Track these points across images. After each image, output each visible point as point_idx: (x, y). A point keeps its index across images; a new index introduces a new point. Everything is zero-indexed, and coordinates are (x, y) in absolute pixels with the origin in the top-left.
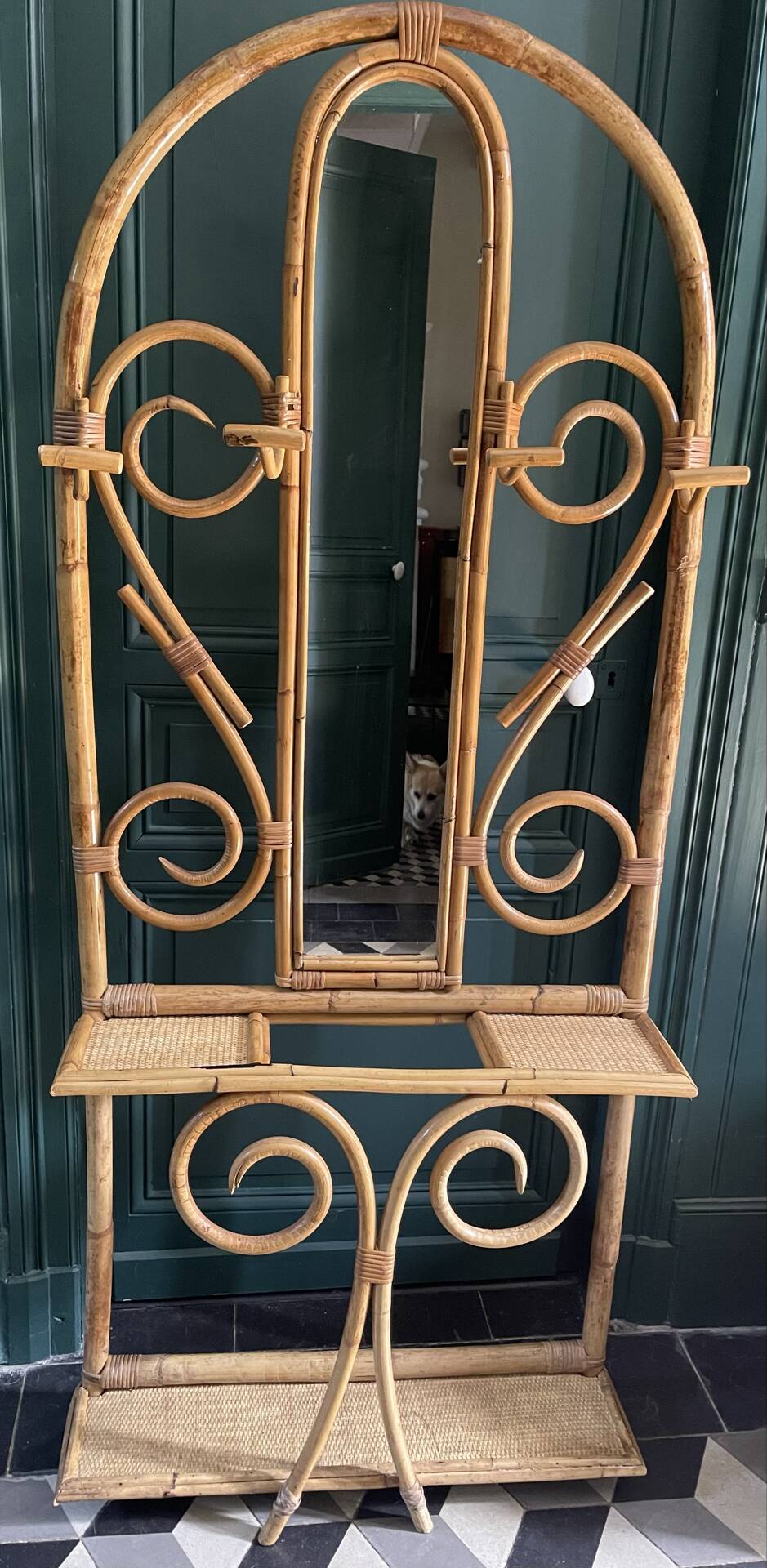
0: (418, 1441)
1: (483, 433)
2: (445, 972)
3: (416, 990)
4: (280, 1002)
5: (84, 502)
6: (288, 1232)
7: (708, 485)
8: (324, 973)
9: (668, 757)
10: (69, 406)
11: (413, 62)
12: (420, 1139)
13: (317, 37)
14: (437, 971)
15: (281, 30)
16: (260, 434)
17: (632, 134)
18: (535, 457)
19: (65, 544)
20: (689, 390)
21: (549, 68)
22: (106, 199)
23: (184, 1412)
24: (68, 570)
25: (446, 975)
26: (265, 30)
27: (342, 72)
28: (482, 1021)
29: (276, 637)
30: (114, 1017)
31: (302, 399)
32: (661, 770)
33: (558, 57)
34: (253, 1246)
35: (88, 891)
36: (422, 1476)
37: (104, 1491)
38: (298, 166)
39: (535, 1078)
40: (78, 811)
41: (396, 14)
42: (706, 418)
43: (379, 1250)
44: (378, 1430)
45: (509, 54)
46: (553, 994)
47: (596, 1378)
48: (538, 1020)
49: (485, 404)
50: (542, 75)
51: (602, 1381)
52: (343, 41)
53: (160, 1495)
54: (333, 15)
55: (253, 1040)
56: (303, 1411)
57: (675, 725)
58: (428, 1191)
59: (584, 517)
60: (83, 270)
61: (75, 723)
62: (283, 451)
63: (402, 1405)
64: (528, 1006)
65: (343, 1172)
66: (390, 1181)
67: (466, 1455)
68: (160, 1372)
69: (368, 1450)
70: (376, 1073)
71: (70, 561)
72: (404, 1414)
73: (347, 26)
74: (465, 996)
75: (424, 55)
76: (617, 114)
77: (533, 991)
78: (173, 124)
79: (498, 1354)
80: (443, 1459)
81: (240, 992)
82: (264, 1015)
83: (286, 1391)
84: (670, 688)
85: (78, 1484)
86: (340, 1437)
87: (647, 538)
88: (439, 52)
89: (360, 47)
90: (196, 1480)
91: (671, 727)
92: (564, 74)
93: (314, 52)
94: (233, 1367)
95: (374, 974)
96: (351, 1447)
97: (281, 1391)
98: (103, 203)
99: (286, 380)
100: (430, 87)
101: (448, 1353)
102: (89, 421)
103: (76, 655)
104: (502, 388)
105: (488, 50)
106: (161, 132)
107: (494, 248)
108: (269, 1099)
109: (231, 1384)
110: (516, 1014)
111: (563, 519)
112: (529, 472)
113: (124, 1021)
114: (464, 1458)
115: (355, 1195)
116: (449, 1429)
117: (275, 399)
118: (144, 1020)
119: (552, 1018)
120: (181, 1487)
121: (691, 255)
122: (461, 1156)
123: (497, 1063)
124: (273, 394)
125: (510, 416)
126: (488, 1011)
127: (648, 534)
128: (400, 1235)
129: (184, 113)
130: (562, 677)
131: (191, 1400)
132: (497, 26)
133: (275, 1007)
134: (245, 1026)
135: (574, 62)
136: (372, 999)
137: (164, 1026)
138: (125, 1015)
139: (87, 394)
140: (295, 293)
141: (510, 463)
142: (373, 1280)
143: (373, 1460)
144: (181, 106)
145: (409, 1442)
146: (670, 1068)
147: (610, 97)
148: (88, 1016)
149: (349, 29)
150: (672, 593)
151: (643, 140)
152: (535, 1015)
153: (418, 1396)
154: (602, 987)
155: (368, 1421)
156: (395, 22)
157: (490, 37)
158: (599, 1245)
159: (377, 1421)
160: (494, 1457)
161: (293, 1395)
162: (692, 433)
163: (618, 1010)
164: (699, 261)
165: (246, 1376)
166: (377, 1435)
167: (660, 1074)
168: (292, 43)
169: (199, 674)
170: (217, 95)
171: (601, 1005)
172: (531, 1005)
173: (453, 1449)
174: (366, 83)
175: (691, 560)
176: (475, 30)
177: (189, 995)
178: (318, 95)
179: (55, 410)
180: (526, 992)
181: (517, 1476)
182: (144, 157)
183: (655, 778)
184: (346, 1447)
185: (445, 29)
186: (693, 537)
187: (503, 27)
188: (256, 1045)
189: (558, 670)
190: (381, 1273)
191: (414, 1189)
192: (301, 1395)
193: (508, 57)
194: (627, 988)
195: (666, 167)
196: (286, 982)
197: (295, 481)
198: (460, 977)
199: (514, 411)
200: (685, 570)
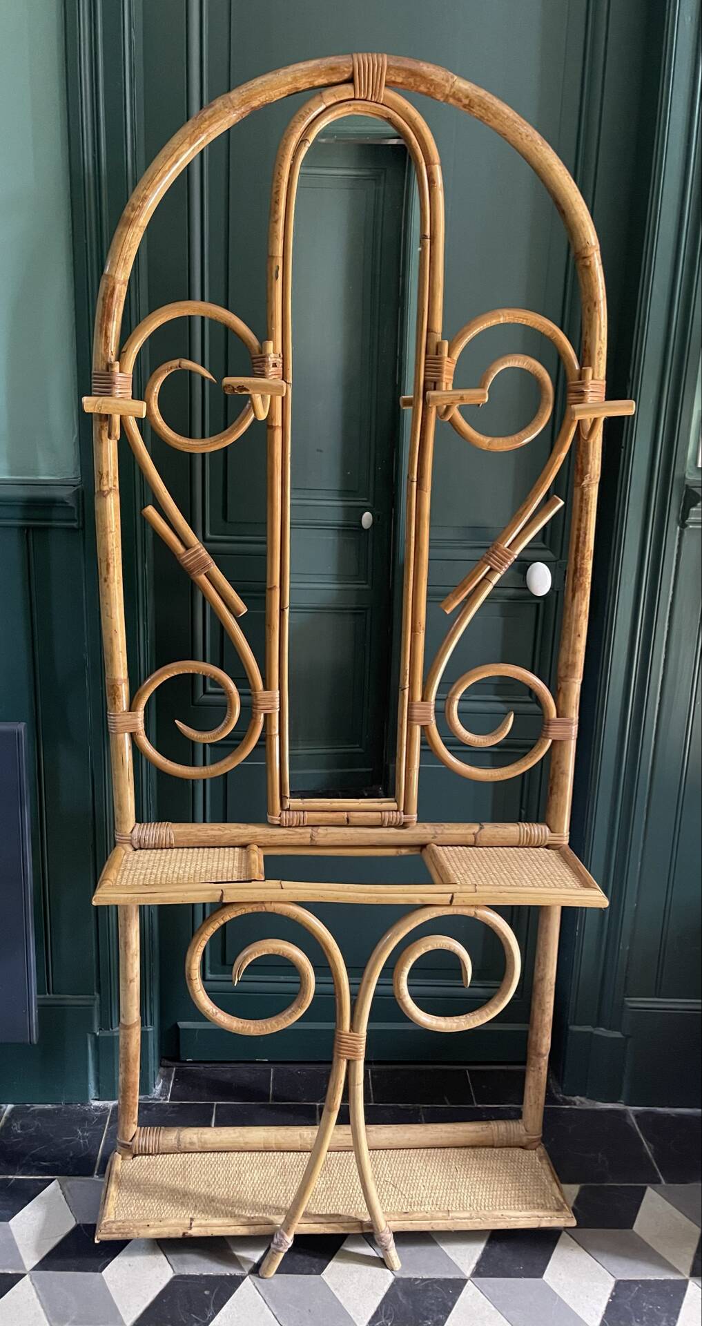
0: (388, 1197)
1: (425, 382)
2: (403, 811)
3: (380, 826)
4: (272, 836)
5: (116, 441)
6: (281, 1016)
7: (602, 416)
8: (306, 813)
9: (579, 636)
10: (104, 368)
11: (365, 100)
12: (385, 941)
13: (291, 84)
14: (396, 811)
15: (264, 79)
16: (250, 384)
17: (536, 148)
18: (465, 397)
19: (102, 475)
20: (587, 344)
21: (470, 101)
22: (132, 211)
23: (198, 1173)
24: (104, 495)
25: (404, 814)
26: (251, 79)
27: (310, 110)
28: (433, 851)
29: (265, 543)
30: (141, 848)
31: (283, 359)
32: (574, 647)
33: (477, 91)
34: (252, 1028)
35: (120, 747)
36: (391, 1224)
37: (135, 1231)
38: (278, 181)
39: (476, 892)
40: (111, 684)
41: (351, 64)
42: (601, 366)
43: (354, 1032)
44: (355, 1188)
45: (439, 91)
46: (492, 830)
47: (534, 1151)
48: (479, 851)
49: (426, 359)
50: (465, 106)
51: (539, 1153)
52: (311, 86)
53: (180, 1235)
54: (302, 66)
55: (250, 864)
56: (294, 1173)
57: (584, 610)
58: (392, 985)
59: (506, 445)
60: (115, 265)
61: (109, 614)
62: (269, 396)
63: (375, 1169)
64: (471, 839)
65: (323, 966)
66: (361, 975)
67: (427, 1208)
68: (179, 1141)
69: (347, 1203)
70: (348, 888)
71: (105, 488)
72: (376, 1176)
73: (314, 74)
74: (420, 831)
75: (374, 94)
76: (524, 134)
77: (475, 828)
78: (183, 153)
79: (453, 1130)
80: (408, 1210)
81: (240, 828)
82: (259, 847)
83: (280, 1158)
84: (579, 580)
85: (114, 1226)
86: (324, 1193)
87: (556, 461)
88: (386, 93)
89: (324, 90)
90: (209, 1224)
91: (581, 611)
92: (482, 105)
93: (289, 95)
94: (237, 1137)
95: (346, 813)
96: (333, 1200)
97: (276, 1158)
98: (130, 215)
99: (270, 345)
100: (378, 118)
101: (412, 1128)
102: (119, 379)
103: (110, 561)
104: (438, 347)
105: (423, 88)
106: (174, 160)
107: (430, 239)
108: (264, 908)
109: (236, 1151)
110: (461, 846)
111: (490, 447)
112: (460, 409)
113: (149, 851)
114: (426, 1210)
115: (333, 985)
116: (413, 1188)
117: (263, 358)
118: (164, 850)
119: (491, 849)
120: (196, 1229)
121: (585, 239)
122: (418, 955)
123: (446, 880)
124: (260, 355)
125: (445, 368)
126: (439, 844)
127: (558, 458)
128: (370, 1020)
129: (191, 144)
130: (492, 572)
131: (204, 1163)
132: (429, 69)
133: (266, 840)
134: (244, 855)
135: (490, 95)
136: (345, 834)
137: (180, 855)
138: (150, 847)
139: (119, 359)
140: (277, 278)
141: (445, 402)
142: (349, 1057)
143: (351, 1210)
144: (188, 139)
145: (380, 1197)
146: (586, 885)
147: (518, 121)
148: (120, 848)
149: (315, 76)
150: (578, 504)
151: (545, 152)
152: (477, 847)
153: (388, 1163)
154: (531, 824)
155: (347, 1181)
156: (351, 69)
157: (424, 78)
158: (534, 1038)
159: (354, 1181)
160: (450, 1209)
161: (286, 1161)
162: (590, 377)
163: (545, 841)
164: (592, 244)
165: (248, 1145)
166: (354, 1192)
167: (578, 889)
168: (272, 89)
169: (205, 574)
170: (215, 130)
171: (530, 839)
172: (474, 840)
173: (416, 1203)
174: (329, 117)
175: (592, 477)
176: (413, 74)
177: (199, 831)
178: (293, 127)
179: (93, 372)
180: (469, 828)
181: (469, 1224)
182: (161, 178)
183: (569, 653)
184: (329, 1201)
185: (390, 74)
186: (593, 459)
187: (434, 70)
188: (253, 867)
189: (489, 567)
190: (355, 1051)
191: (380, 982)
192: (293, 1160)
193: (438, 93)
194: (551, 825)
195: (563, 172)
196: (276, 820)
197: (278, 422)
198: (416, 816)
199: (449, 364)
200: (588, 485)
